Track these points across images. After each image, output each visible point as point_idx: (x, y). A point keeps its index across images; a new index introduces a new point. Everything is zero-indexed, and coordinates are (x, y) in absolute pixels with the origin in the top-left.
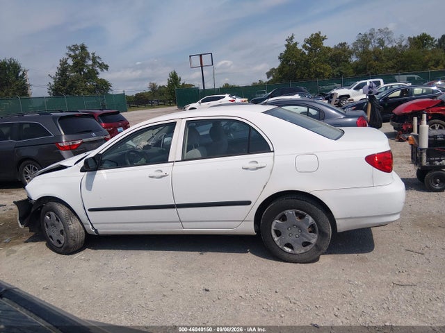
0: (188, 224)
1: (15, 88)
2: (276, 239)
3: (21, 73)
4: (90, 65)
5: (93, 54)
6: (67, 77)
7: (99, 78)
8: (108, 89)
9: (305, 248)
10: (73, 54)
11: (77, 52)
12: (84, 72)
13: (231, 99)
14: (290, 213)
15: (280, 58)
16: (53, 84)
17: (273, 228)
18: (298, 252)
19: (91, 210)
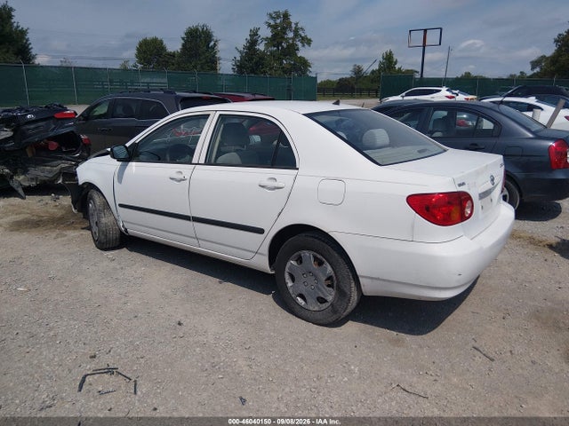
0: (204, 243)
1: (204, 61)
2: (290, 284)
3: (212, 43)
4: (290, 39)
5: (296, 24)
6: (255, 50)
7: (299, 56)
8: (306, 70)
9: (321, 305)
10: (272, 23)
11: (278, 21)
12: (283, 47)
13: (449, 94)
14: (307, 254)
15: (556, 41)
16: (239, 59)
17: (287, 270)
18: (311, 308)
19: (121, 205)
